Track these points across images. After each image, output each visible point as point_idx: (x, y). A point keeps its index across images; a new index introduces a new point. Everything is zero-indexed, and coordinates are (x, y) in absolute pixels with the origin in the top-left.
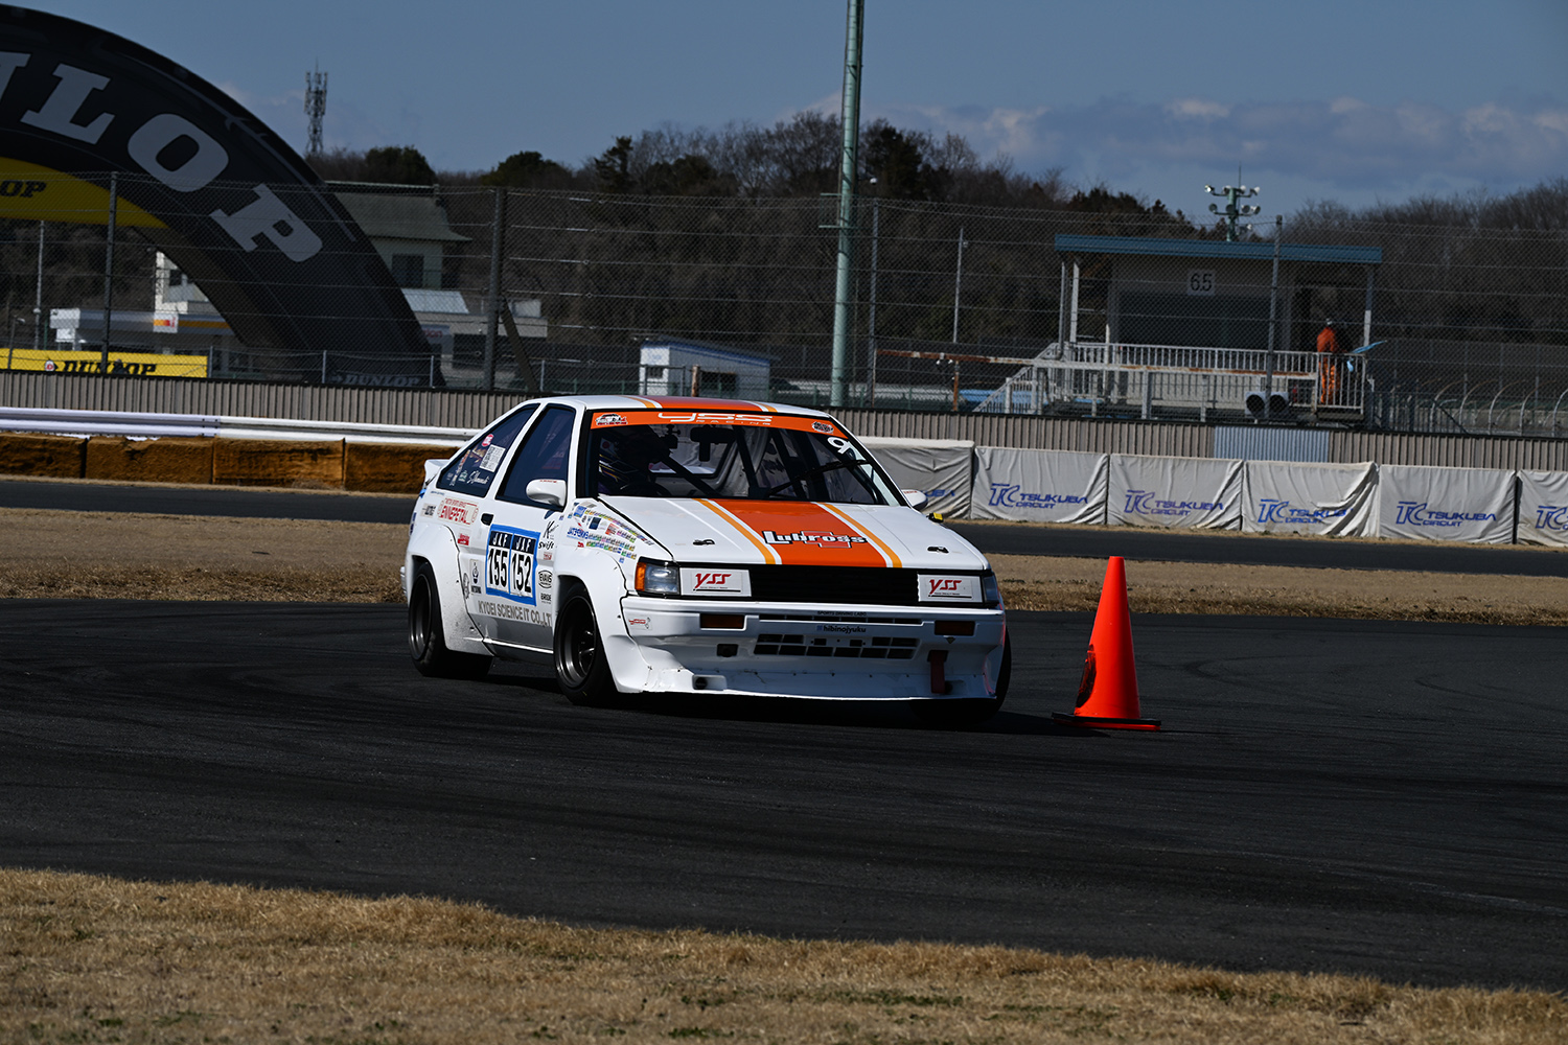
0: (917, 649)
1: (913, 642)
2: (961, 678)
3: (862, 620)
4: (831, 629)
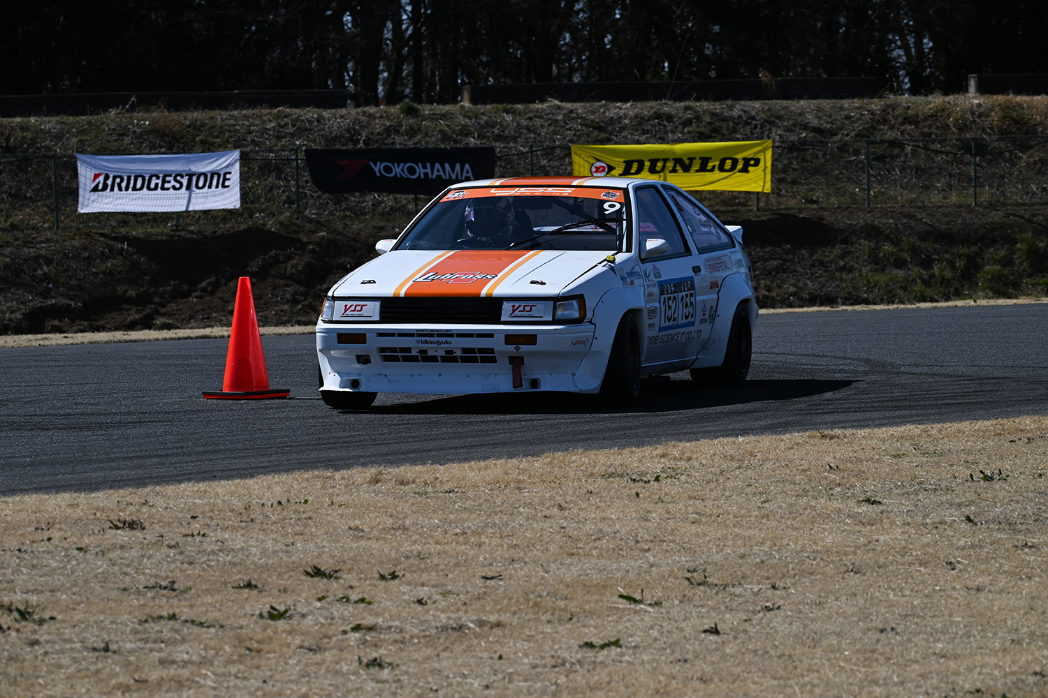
0: (497, 355)
1: (493, 351)
3: (452, 335)
4: (426, 342)
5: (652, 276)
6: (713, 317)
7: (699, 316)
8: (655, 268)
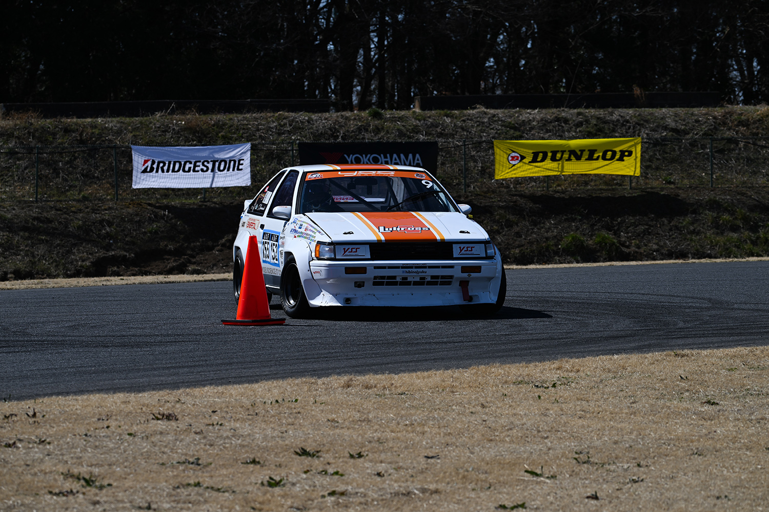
0: (453, 280)
1: (451, 277)
2: (477, 294)
3: (425, 267)
4: (408, 272)
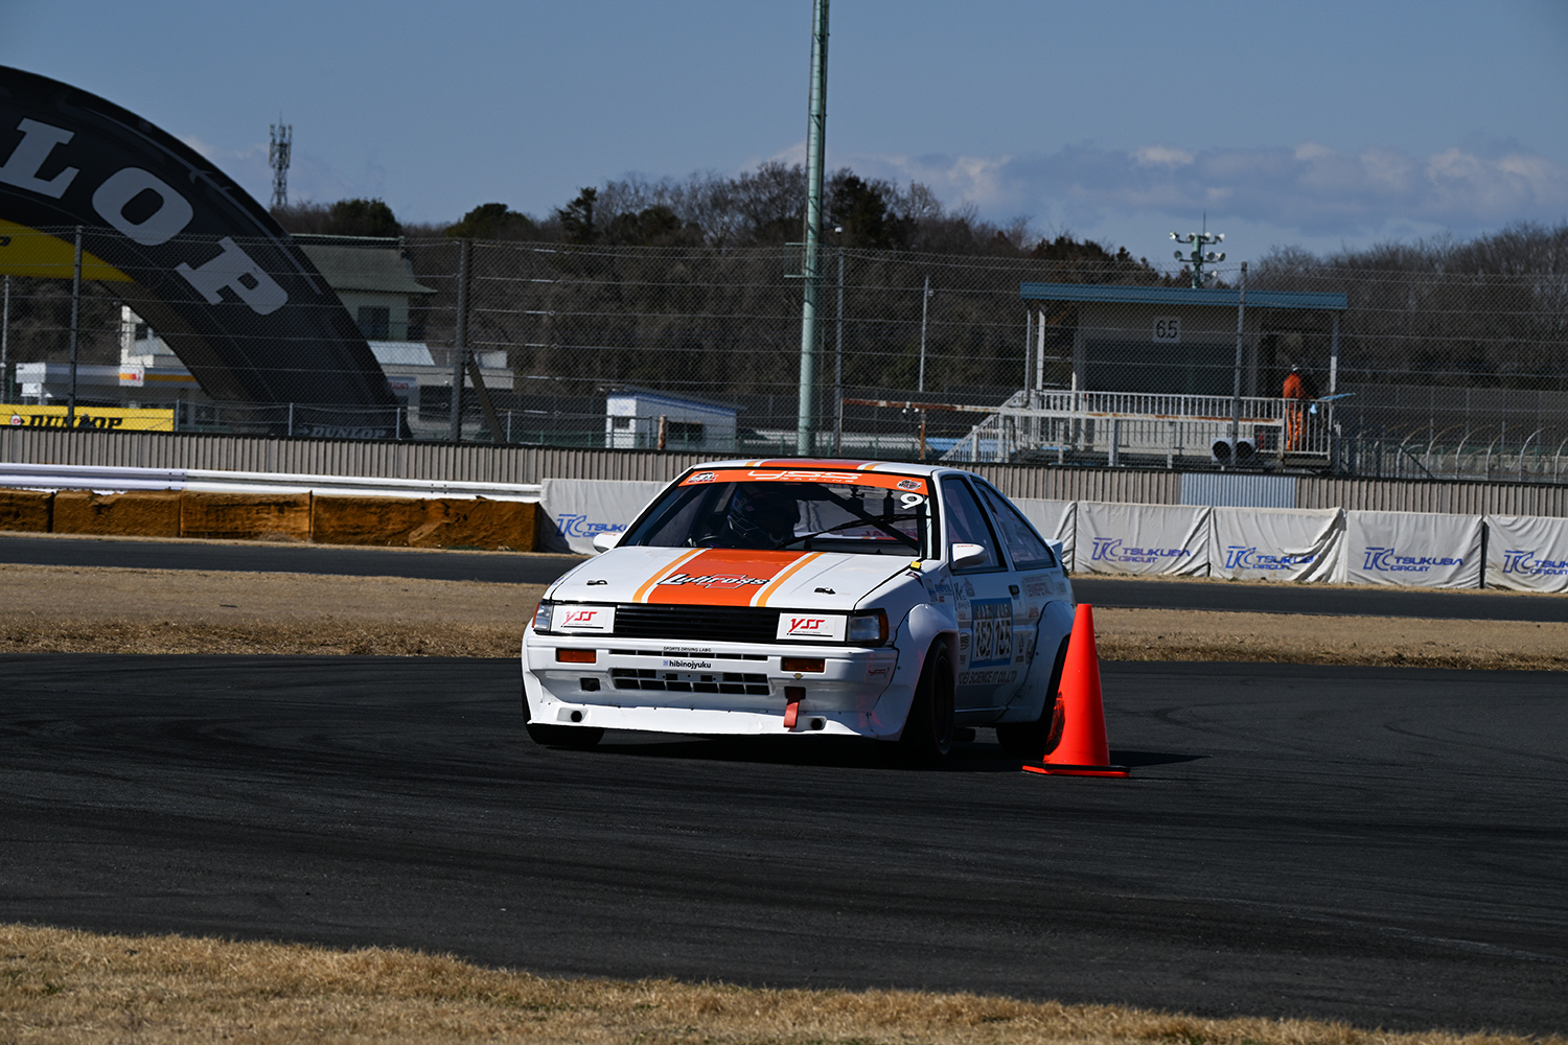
0: (768, 684)
1: (764, 678)
3: (711, 656)
4: (678, 664)
5: (964, 593)
6: (1032, 655)
7: (1015, 653)
8: (967, 583)
